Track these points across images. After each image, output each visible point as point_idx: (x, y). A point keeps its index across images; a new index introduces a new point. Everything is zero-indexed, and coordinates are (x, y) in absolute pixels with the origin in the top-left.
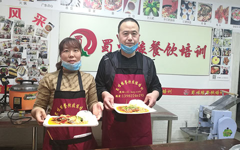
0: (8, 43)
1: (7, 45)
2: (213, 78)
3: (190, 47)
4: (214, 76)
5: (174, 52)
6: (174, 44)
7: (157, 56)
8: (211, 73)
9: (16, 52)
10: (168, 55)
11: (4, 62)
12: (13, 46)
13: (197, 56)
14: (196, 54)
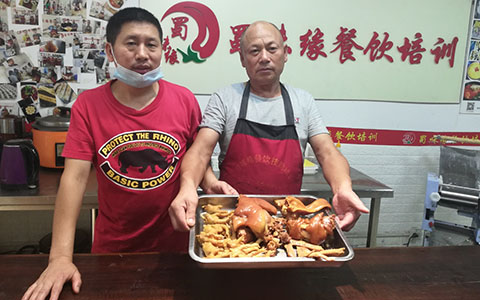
0: (33, 33)
1: (32, 38)
2: (469, 109)
3: (422, 40)
4: (469, 104)
5: (386, 53)
6: (387, 35)
7: (349, 61)
8: (465, 99)
9: (51, 54)
10: (372, 59)
11: (28, 74)
12: (45, 39)
13: (437, 61)
14: (433, 56)
